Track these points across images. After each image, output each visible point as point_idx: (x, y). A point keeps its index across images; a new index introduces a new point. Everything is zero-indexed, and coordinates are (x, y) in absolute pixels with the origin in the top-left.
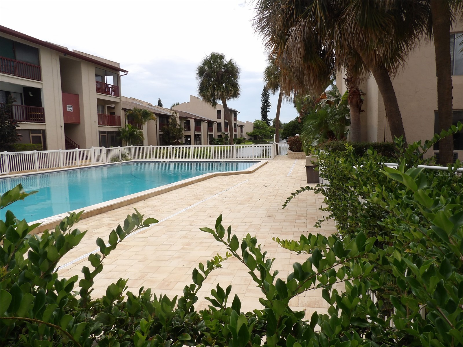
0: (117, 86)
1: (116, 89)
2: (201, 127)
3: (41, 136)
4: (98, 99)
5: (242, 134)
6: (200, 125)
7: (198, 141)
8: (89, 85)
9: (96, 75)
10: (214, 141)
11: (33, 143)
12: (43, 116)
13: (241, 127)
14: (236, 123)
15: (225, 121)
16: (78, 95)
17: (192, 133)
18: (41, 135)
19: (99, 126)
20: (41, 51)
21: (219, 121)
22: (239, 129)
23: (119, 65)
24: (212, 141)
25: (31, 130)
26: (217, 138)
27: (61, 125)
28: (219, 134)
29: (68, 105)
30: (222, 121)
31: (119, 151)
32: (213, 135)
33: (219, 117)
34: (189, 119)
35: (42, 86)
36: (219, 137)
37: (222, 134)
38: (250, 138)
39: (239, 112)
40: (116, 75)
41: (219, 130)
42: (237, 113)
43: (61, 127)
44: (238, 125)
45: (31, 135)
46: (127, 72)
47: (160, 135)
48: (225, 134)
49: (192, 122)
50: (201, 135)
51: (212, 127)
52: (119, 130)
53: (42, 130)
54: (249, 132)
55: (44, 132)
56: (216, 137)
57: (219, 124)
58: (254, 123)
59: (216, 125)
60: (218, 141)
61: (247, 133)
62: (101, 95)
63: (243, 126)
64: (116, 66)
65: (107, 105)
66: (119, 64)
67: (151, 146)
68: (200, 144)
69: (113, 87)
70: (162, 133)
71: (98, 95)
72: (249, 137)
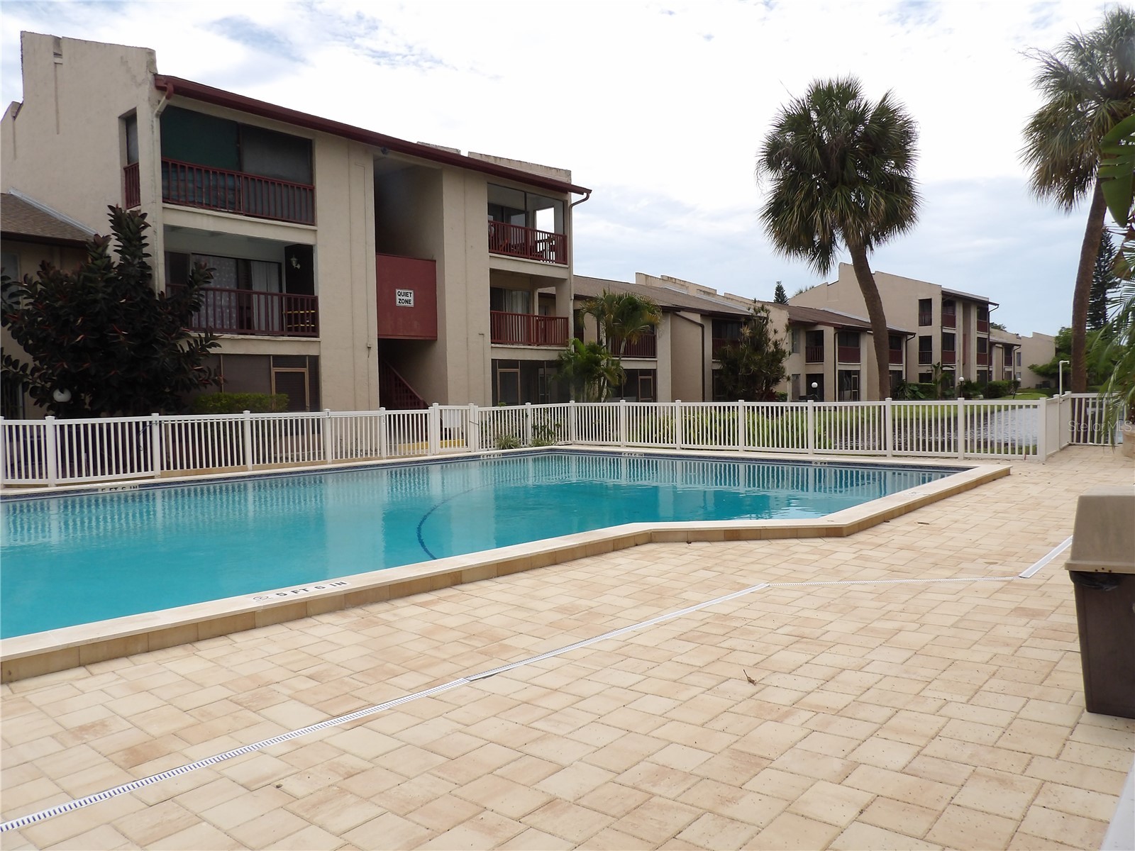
0: (562, 234)
1: (561, 244)
2: (859, 350)
3: (304, 373)
4: (493, 271)
5: (1010, 370)
6: (858, 345)
7: (849, 391)
8: (465, 234)
9: (489, 205)
10: (902, 390)
11: (277, 391)
12: (315, 319)
13: (1008, 348)
14: (986, 336)
15: (944, 331)
16: (435, 261)
17: (830, 366)
18: (306, 370)
19: (493, 345)
20: (316, 146)
21: (925, 331)
22: (997, 355)
23: (570, 175)
24: (897, 388)
25: (276, 357)
26: (917, 381)
27: (367, 344)
28: (925, 369)
29: (401, 289)
30: (935, 331)
31: (527, 416)
32: (901, 371)
33: (925, 319)
34: (820, 328)
35: (316, 236)
36: (923, 377)
37: (933, 368)
38: (1044, 382)
39: (995, 305)
40: (562, 203)
41: (925, 356)
42: (991, 307)
43: (369, 348)
44: (993, 344)
45: (274, 370)
46: (589, 191)
47: (714, 372)
48: (944, 369)
49: (829, 334)
50: (858, 372)
51: (900, 348)
52: (560, 356)
53: (309, 356)
54: (1040, 365)
55: (314, 361)
56: (914, 379)
57: (926, 342)
58: (1057, 338)
59: (914, 344)
60: (916, 389)
61: (1032, 367)
62: (505, 261)
63: (1015, 347)
64: (563, 179)
65: (540, 290)
66: (568, 173)
67: (678, 403)
68: (856, 397)
69: (551, 237)
70: (717, 367)
71: (493, 260)
72: (1039, 380)
